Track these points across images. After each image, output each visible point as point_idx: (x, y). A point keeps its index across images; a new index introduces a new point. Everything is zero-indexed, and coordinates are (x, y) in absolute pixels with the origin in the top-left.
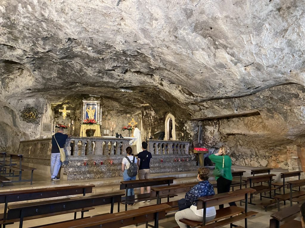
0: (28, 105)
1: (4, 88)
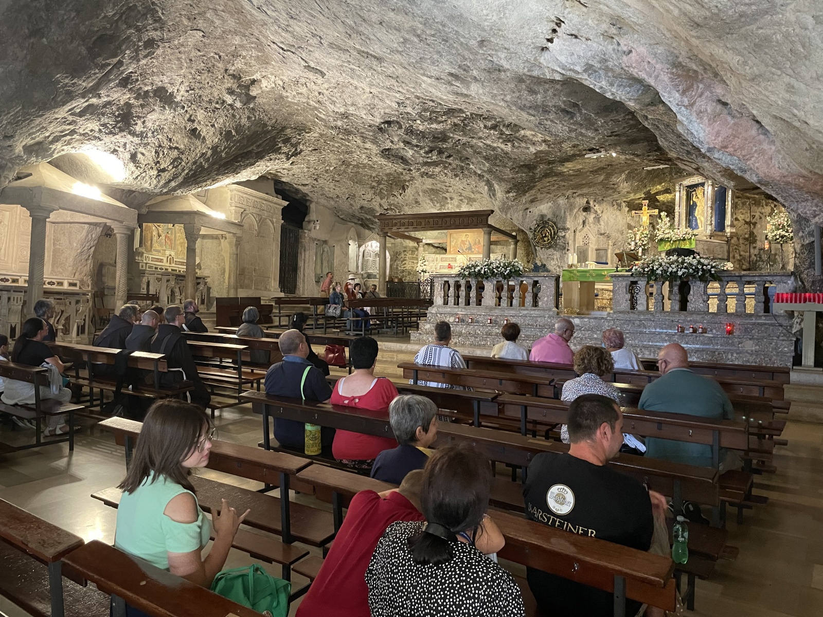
1: (494, 195)
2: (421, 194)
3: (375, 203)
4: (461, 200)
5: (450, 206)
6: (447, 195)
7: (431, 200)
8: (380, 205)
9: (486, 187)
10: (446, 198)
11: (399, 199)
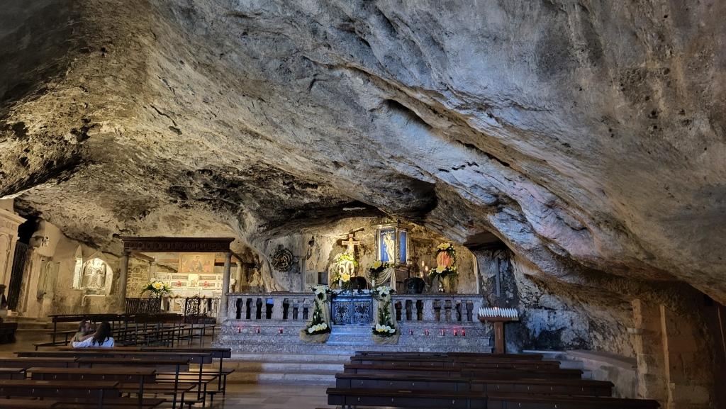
0: (280, 246)
1: (243, 227)
2: (161, 219)
3: (112, 225)
4: (197, 227)
5: (185, 230)
6: (185, 222)
7: (169, 225)
8: (117, 226)
9: (237, 221)
10: (184, 225)
11: (139, 223)
